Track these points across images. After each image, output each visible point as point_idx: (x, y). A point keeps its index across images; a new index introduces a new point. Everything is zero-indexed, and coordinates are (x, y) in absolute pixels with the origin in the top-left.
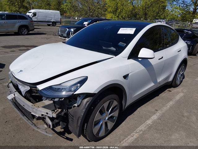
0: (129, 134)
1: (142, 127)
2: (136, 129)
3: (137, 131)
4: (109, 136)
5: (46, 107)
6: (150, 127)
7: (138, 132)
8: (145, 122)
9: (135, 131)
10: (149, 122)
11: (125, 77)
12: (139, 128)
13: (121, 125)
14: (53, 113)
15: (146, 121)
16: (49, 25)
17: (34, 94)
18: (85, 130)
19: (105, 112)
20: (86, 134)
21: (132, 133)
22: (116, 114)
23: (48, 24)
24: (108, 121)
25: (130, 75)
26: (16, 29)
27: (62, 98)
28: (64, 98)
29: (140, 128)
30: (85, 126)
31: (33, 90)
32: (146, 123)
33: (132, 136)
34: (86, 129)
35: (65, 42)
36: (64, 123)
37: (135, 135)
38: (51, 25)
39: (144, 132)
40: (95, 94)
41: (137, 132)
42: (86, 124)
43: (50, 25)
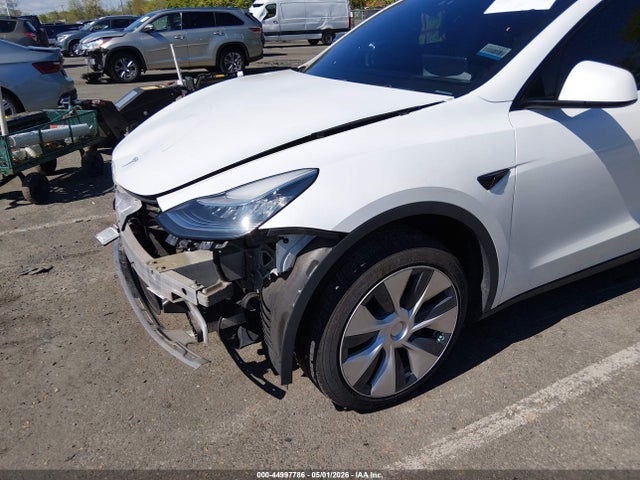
0: (497, 406)
1: (563, 389)
2: (532, 392)
3: (535, 398)
4: (415, 402)
5: (185, 271)
6: (595, 393)
7: (540, 405)
8: (578, 369)
9: (527, 400)
10: (598, 372)
11: (490, 181)
12: (549, 388)
13: (476, 369)
14: (201, 290)
15: (584, 366)
16: (313, 43)
17: (155, 227)
18: (311, 365)
19: (394, 311)
20: (315, 377)
21: (510, 402)
22: (446, 322)
23: (310, 41)
24: (408, 345)
25: (513, 173)
26: (210, 58)
27: (222, 242)
28: (229, 240)
29: (550, 391)
30: (312, 351)
31: (150, 214)
32: (581, 372)
33: (507, 415)
34: (314, 362)
35: (304, 67)
36: (250, 332)
37: (524, 414)
38: (320, 42)
39: (565, 409)
40: (341, 235)
41: (532, 404)
42: (313, 343)
43: (317, 40)
